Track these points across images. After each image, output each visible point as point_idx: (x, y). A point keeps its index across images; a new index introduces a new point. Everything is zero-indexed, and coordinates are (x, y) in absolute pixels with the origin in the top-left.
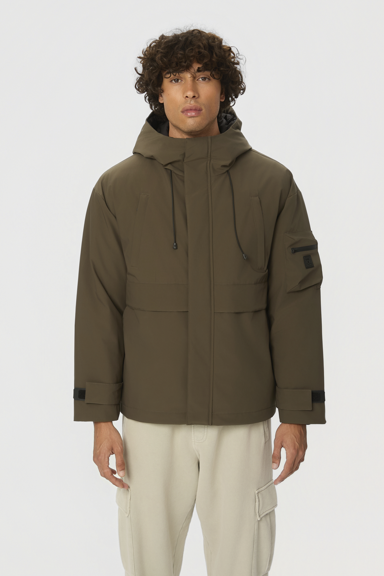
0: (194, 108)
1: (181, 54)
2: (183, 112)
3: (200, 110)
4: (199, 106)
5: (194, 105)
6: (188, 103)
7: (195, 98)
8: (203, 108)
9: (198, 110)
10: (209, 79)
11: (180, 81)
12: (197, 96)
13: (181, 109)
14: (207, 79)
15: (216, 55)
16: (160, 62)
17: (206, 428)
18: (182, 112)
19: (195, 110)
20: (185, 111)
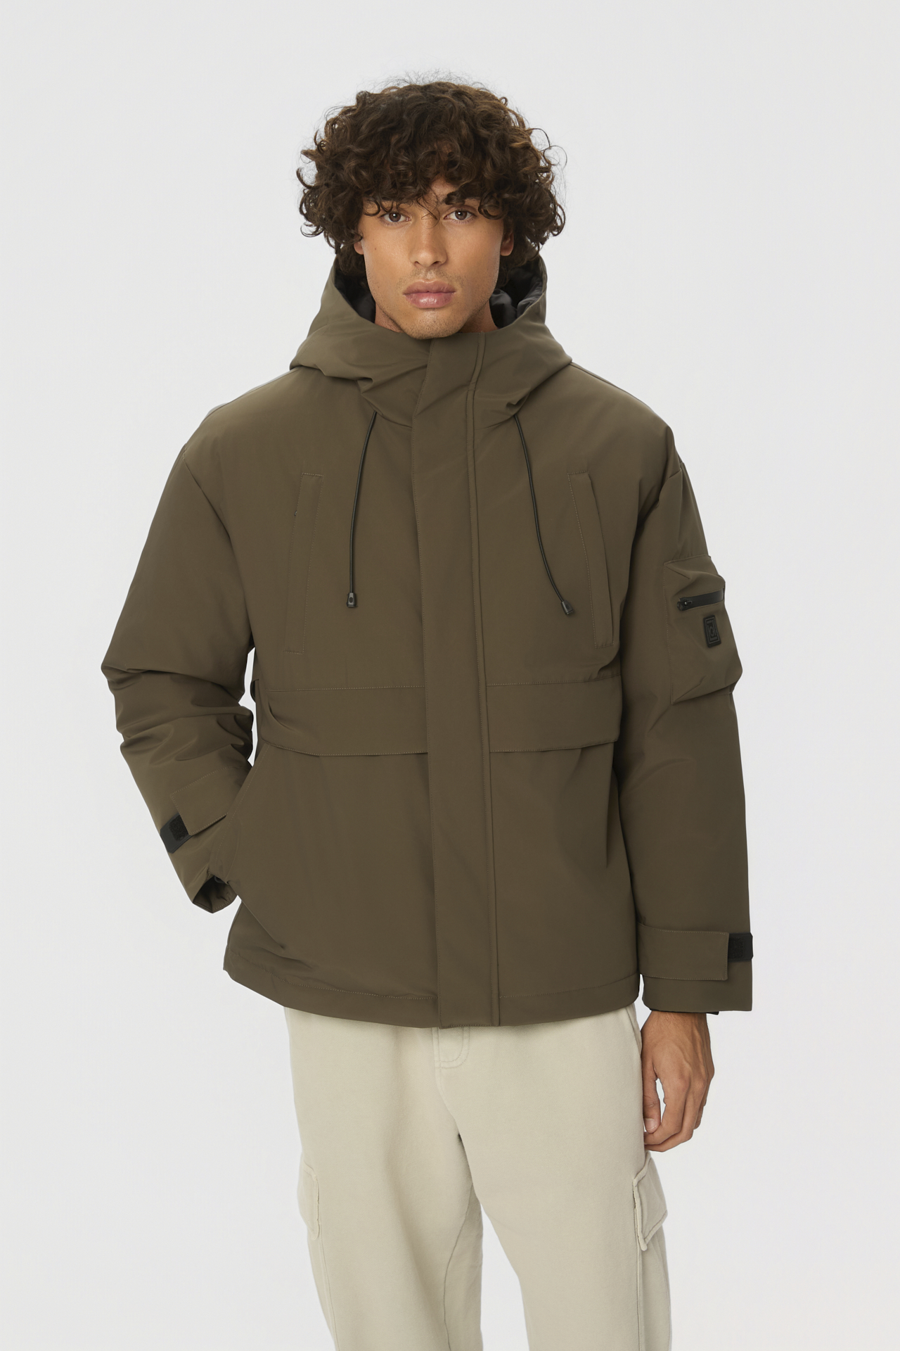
0: (435, 288)
1: (403, 163)
2: (408, 293)
3: (451, 291)
4: (447, 283)
5: (435, 283)
6: (421, 275)
7: (437, 265)
8: (457, 286)
9: (444, 293)
10: (474, 216)
11: (402, 218)
12: (441, 260)
13: (404, 288)
14: (469, 215)
15: (494, 165)
16: (353, 178)
17: (466, 1035)
18: (405, 294)
19: (438, 292)
20: (413, 293)
